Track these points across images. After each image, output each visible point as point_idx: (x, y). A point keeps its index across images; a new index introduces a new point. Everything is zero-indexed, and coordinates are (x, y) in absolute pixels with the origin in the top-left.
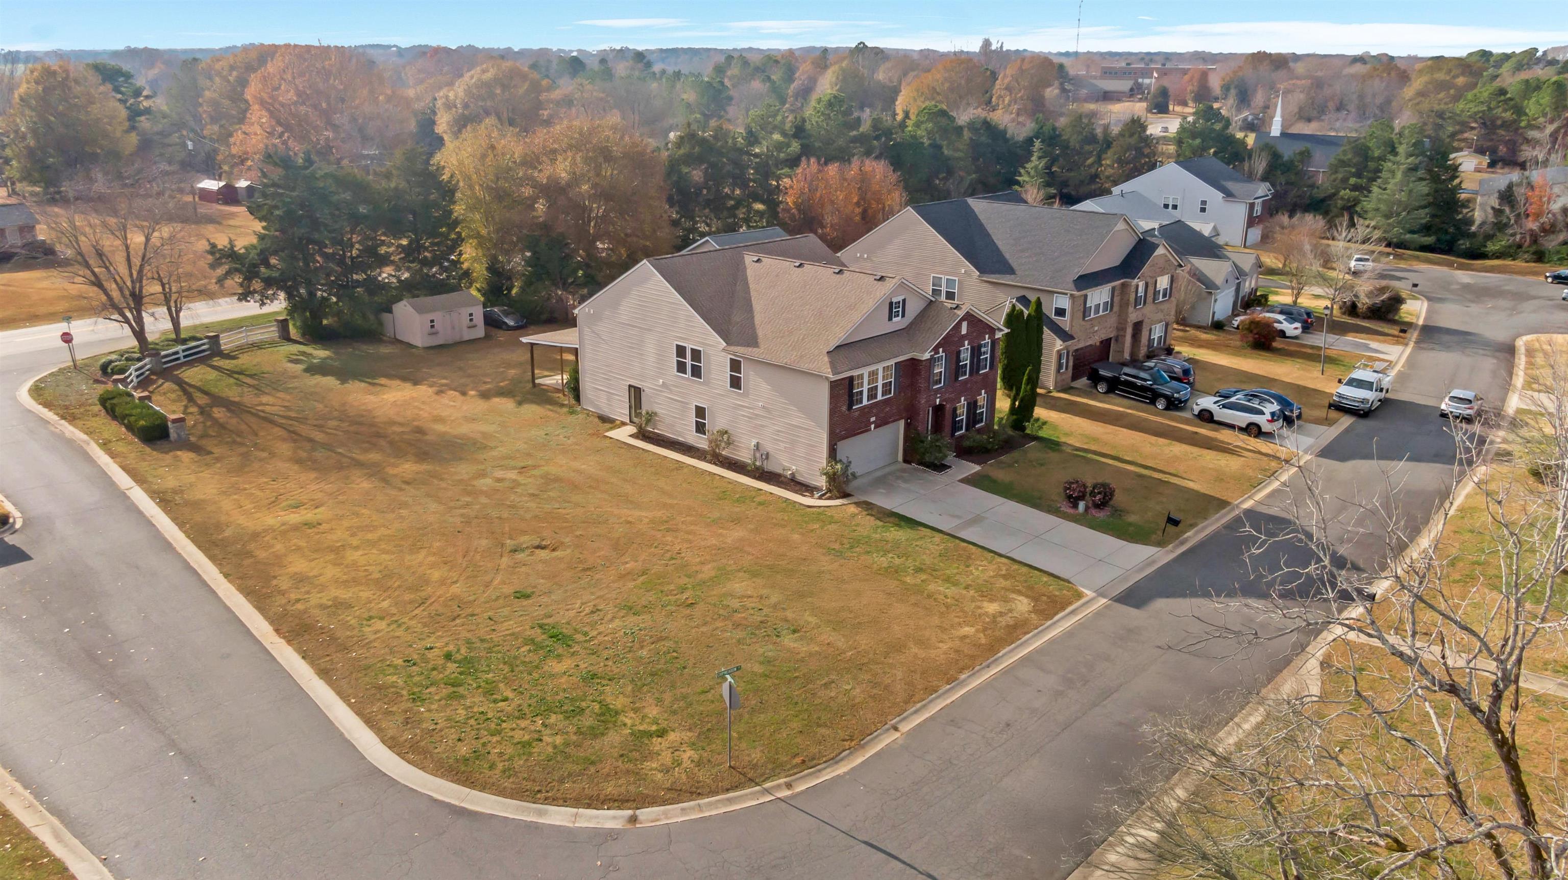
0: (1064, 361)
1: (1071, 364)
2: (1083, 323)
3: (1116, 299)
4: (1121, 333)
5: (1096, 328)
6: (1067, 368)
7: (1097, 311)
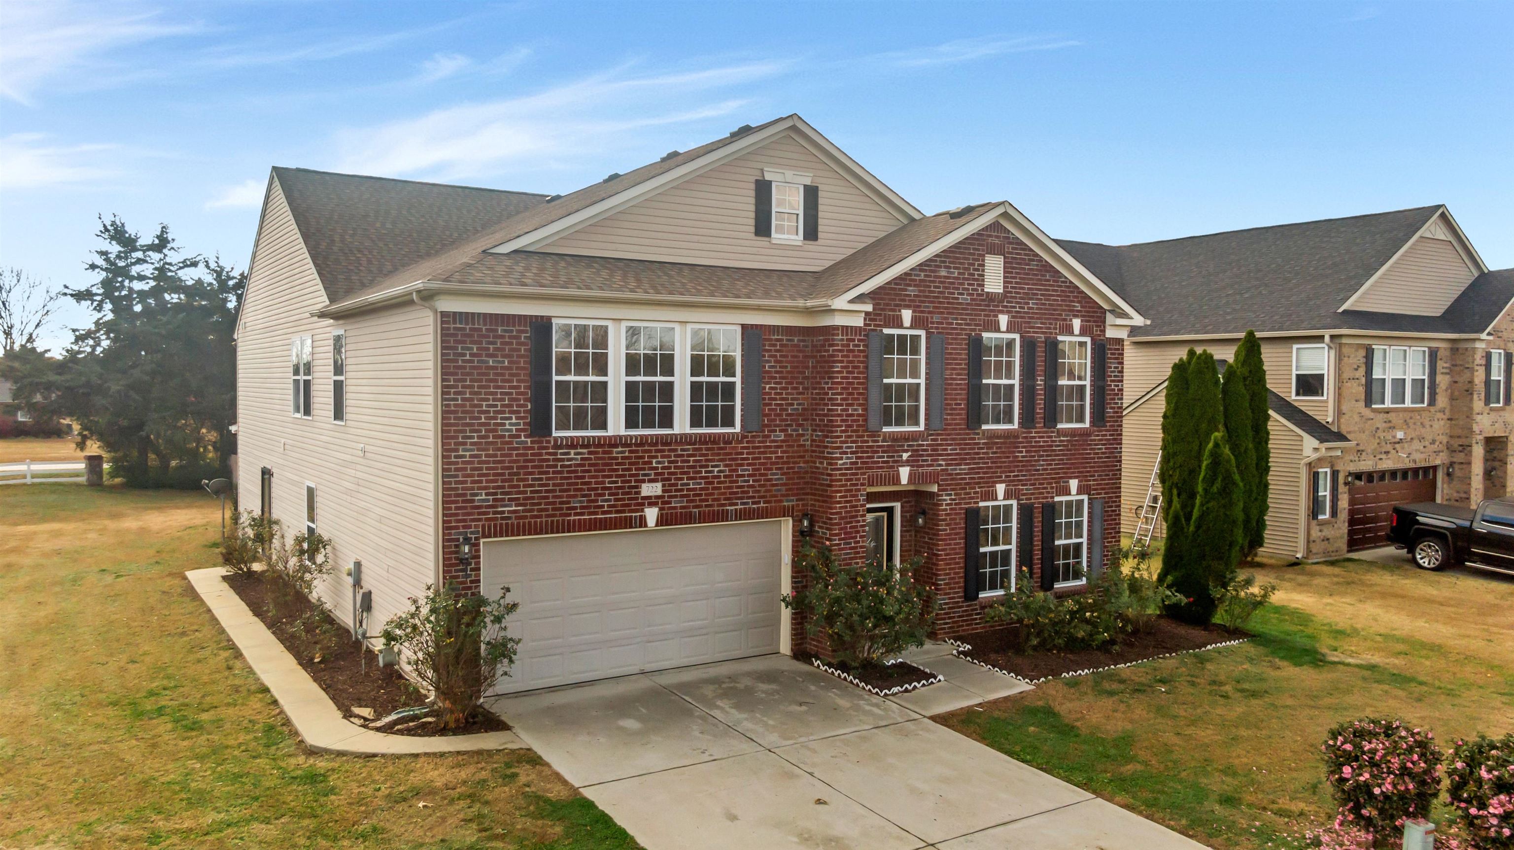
0: (1325, 492)
1: (1344, 503)
2: (1367, 412)
3: (1442, 380)
4: (1460, 457)
5: (1400, 435)
6: (1334, 513)
7: (1399, 396)
